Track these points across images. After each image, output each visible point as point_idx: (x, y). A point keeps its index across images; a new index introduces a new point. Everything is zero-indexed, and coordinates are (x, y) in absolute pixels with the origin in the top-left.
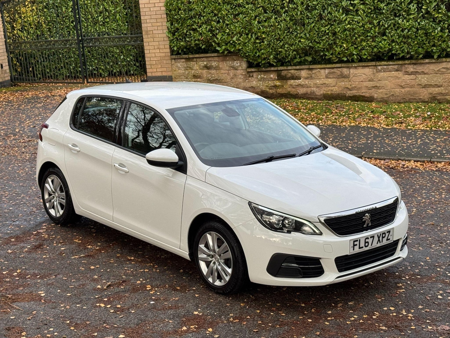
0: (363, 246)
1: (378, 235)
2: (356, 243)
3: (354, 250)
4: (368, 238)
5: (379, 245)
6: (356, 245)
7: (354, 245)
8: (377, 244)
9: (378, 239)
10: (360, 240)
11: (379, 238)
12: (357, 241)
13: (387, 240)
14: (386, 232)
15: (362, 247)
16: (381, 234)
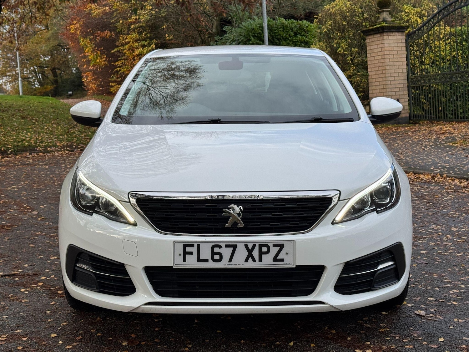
0: (209, 257)
1: (246, 246)
2: (188, 249)
3: (185, 260)
4: (220, 247)
5: (250, 264)
6: (191, 253)
7: (185, 253)
8: (246, 260)
9: (247, 253)
10: (198, 246)
11: (250, 252)
12: (192, 246)
13: (275, 259)
14: (271, 245)
15: (207, 261)
16: (254, 246)
